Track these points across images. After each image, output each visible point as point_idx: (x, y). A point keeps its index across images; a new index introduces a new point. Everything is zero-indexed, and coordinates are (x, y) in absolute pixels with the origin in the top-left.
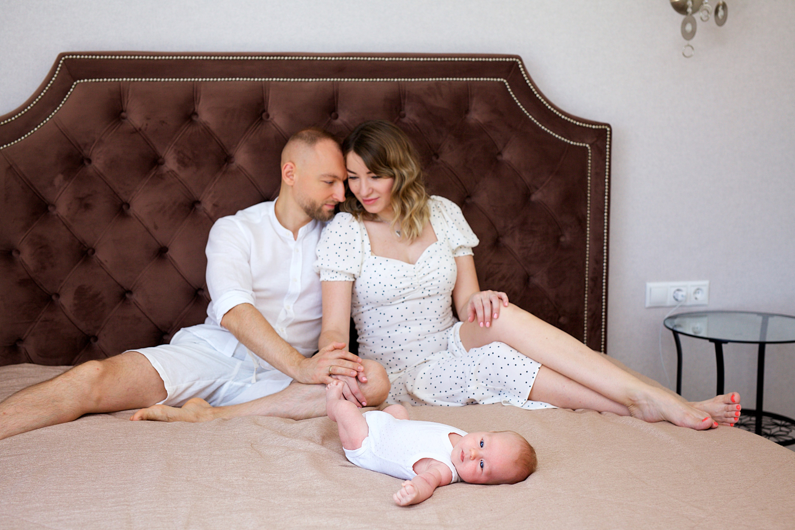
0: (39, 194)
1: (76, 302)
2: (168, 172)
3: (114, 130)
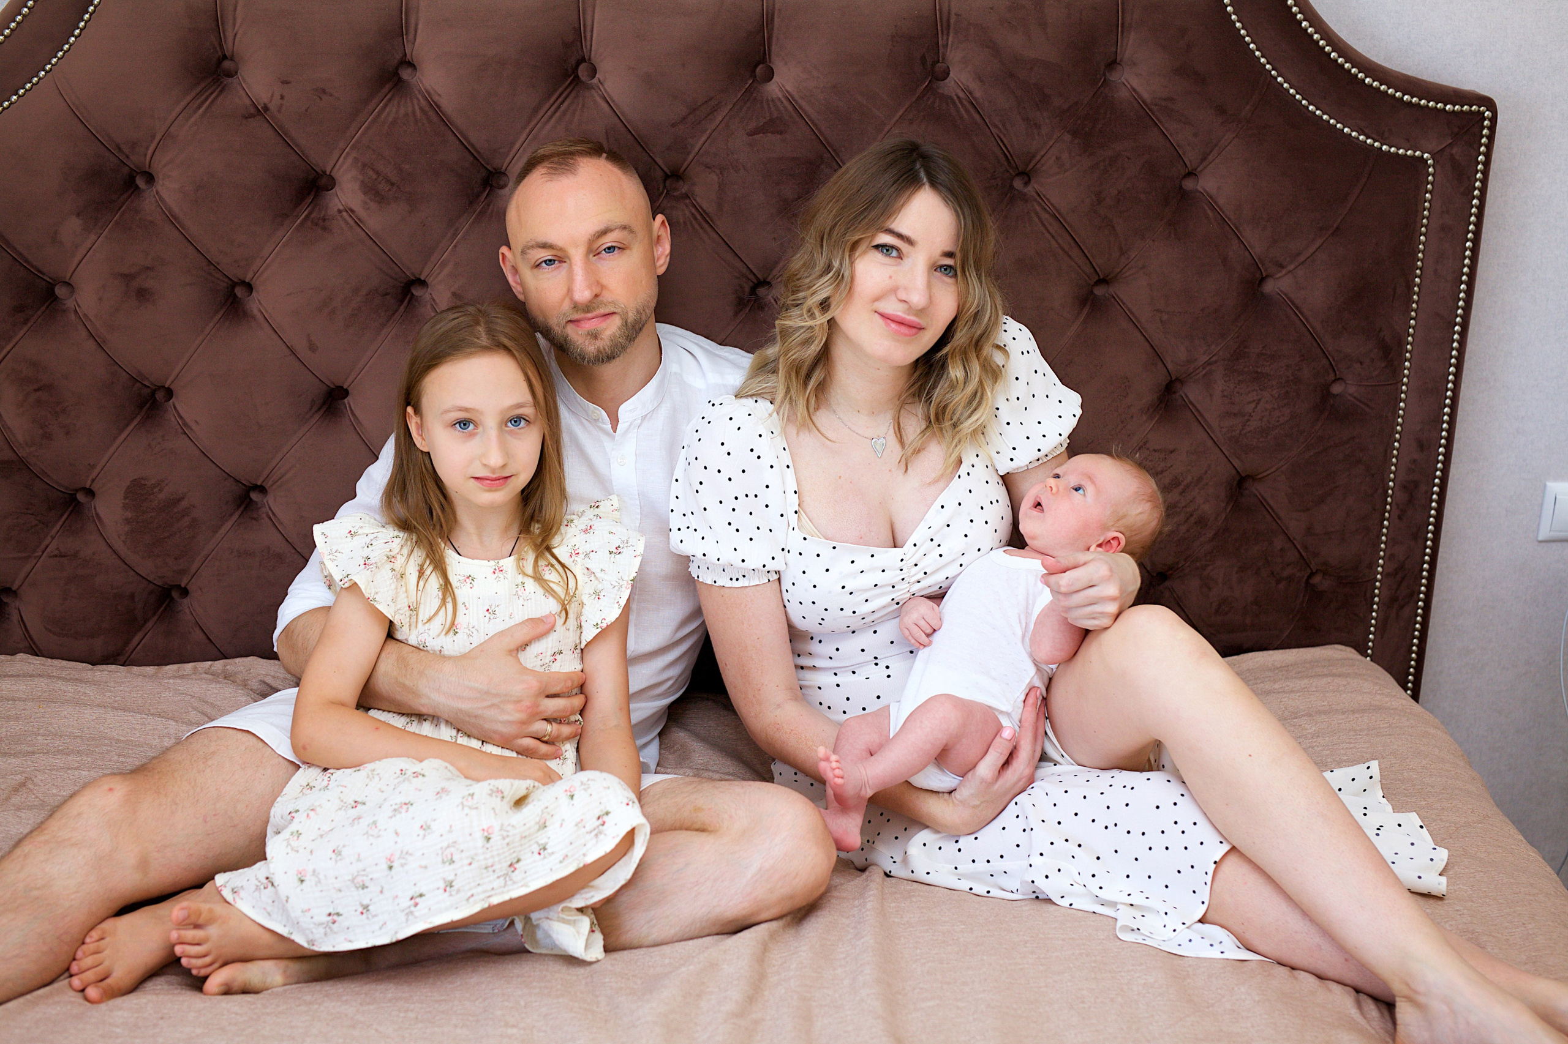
0: (27, 261)
1: (129, 514)
2: (340, 211)
3: (202, 109)
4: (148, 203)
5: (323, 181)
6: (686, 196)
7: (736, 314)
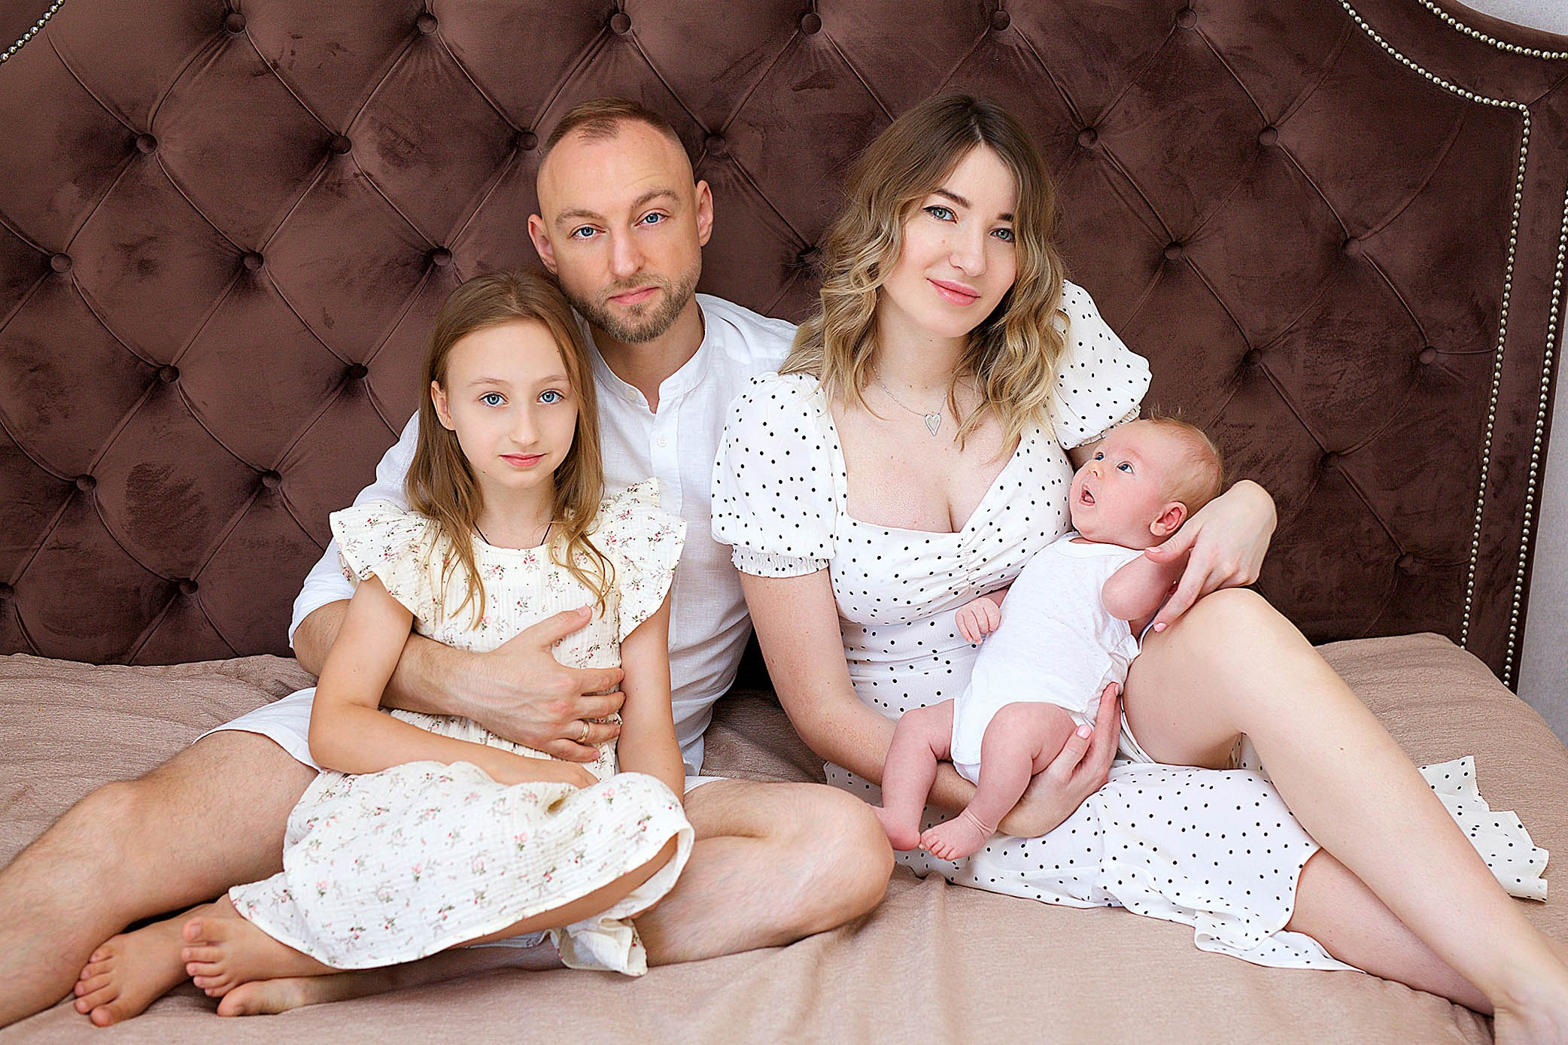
0: (21, 233)
1: (132, 503)
2: (356, 175)
3: (207, 67)
4: (150, 168)
5: (339, 143)
6: (728, 156)
7: (783, 283)
